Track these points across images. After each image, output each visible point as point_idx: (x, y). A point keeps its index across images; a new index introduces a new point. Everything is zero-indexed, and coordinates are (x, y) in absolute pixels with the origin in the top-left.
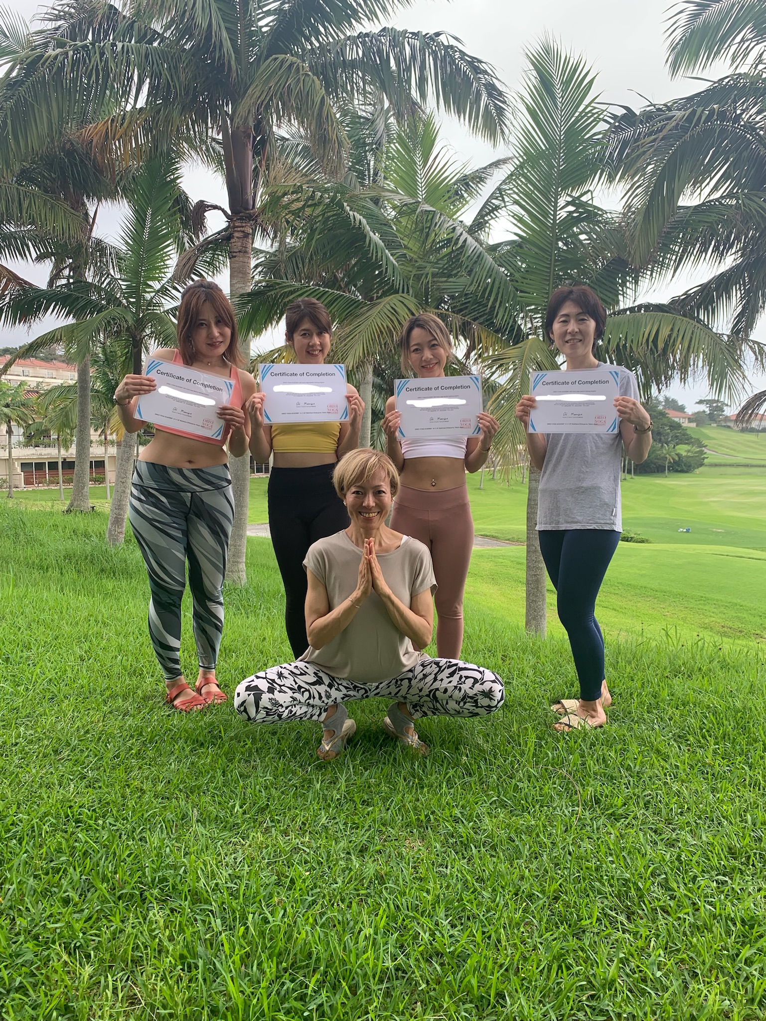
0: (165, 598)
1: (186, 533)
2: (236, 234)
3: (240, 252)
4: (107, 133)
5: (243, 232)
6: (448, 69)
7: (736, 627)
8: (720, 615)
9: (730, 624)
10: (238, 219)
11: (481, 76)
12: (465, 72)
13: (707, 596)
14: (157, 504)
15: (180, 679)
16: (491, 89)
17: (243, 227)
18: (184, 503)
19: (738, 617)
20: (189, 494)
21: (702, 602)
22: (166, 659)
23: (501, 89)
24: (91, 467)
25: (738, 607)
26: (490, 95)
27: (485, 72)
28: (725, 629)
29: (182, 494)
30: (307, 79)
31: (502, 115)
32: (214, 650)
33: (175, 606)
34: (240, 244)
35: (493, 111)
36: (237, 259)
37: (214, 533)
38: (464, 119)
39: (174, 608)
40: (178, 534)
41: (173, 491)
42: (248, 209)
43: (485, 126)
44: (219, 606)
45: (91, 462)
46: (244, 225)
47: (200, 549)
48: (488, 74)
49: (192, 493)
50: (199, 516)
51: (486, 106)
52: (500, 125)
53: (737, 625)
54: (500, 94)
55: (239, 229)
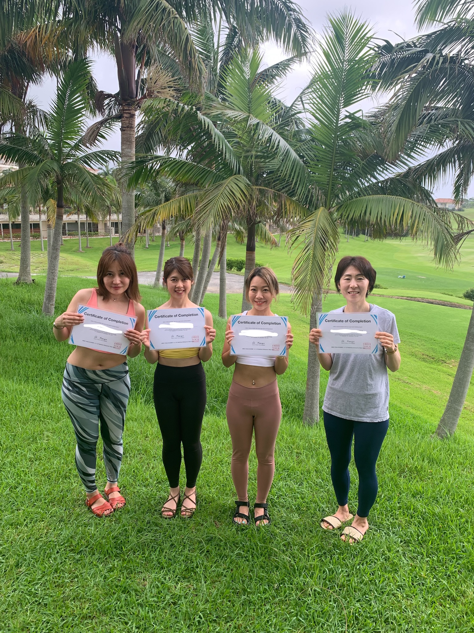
0: (86, 447)
1: (99, 408)
2: (125, 115)
3: (127, 127)
4: (36, 37)
5: (130, 113)
6: (270, 7)
7: (431, 355)
8: (422, 346)
9: (427, 353)
10: (126, 105)
11: (292, 13)
12: (281, 10)
13: (415, 333)
14: (80, 392)
15: (95, 492)
16: (298, 21)
17: (129, 110)
18: (98, 390)
19: (433, 349)
20: (100, 385)
21: (411, 337)
22: (87, 481)
23: (305, 23)
24: (31, 228)
25: (433, 341)
26: (298, 27)
27: (294, 10)
28: (424, 356)
29: (96, 385)
30: (176, 20)
31: (305, 41)
32: (116, 471)
33: (92, 450)
34: (127, 122)
35: (300, 38)
36: (125, 132)
37: (117, 407)
38: (280, 41)
39: (92, 452)
40: (94, 409)
41: (90, 384)
42: (133, 98)
43: (294, 48)
44: (120, 446)
45: (31, 224)
46: (130, 108)
47: (108, 417)
48: (297, 12)
49: (102, 384)
50: (107, 397)
51: (295, 34)
52: (304, 48)
53: (432, 354)
54: (304, 26)
55: (127, 111)
